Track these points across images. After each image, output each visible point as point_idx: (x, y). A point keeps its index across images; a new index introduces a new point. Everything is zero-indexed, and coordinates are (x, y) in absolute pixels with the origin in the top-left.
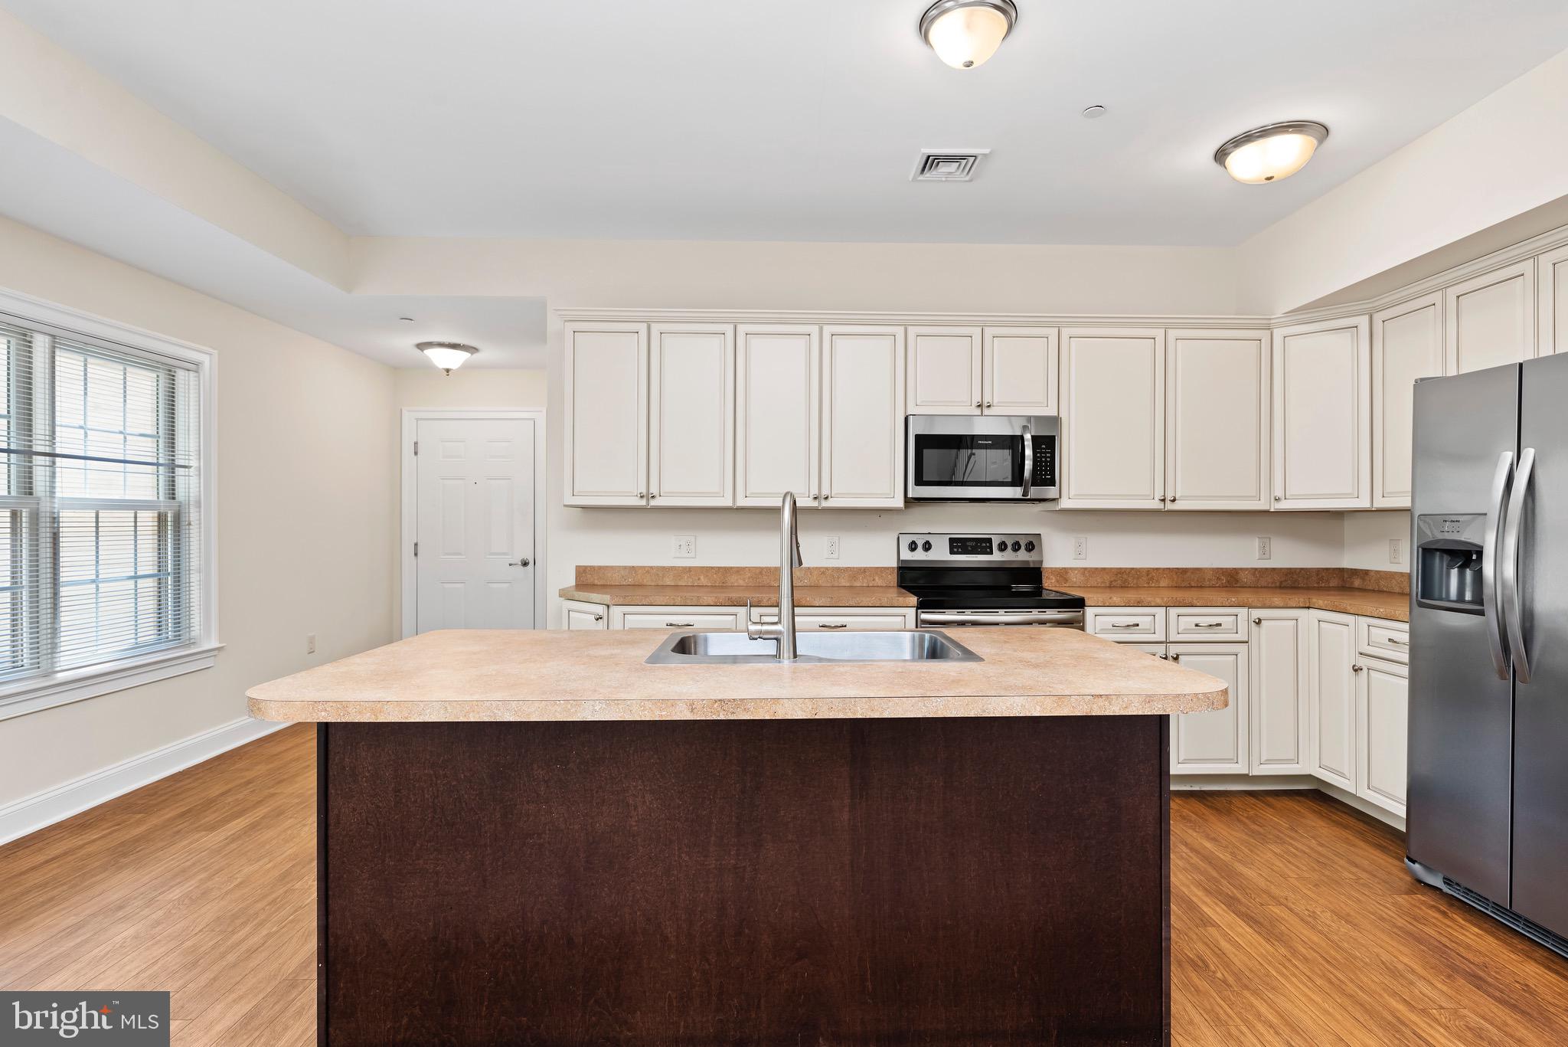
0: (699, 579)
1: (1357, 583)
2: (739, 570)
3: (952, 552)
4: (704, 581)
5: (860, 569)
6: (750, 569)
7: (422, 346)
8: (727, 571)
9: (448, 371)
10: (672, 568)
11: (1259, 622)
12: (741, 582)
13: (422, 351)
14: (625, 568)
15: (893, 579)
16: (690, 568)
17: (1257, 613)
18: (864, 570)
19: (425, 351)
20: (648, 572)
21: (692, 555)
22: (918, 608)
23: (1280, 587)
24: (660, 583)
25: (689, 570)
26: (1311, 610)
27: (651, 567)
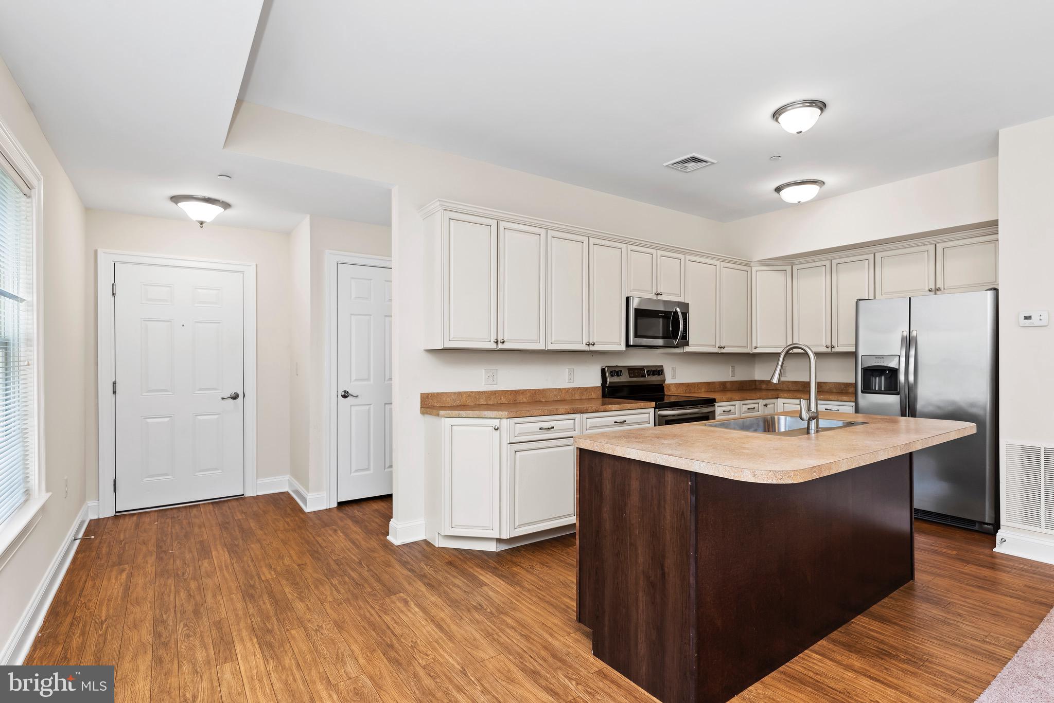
0: (501, 399)
1: (764, 386)
2: (523, 392)
3: (630, 377)
4: (504, 400)
5: (584, 388)
6: (529, 391)
7: (176, 199)
8: (516, 392)
9: (202, 223)
10: (484, 392)
11: (766, 405)
12: (525, 400)
13: (177, 203)
14: (455, 393)
15: (600, 393)
16: (496, 391)
17: (766, 402)
18: (587, 389)
19: (179, 204)
20: (470, 396)
21: (495, 383)
22: (655, 408)
23: (739, 390)
24: (477, 403)
25: (494, 393)
26: (779, 399)
27: (472, 392)
